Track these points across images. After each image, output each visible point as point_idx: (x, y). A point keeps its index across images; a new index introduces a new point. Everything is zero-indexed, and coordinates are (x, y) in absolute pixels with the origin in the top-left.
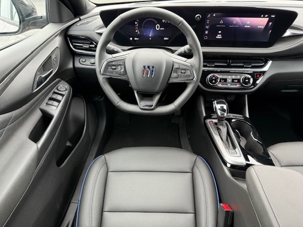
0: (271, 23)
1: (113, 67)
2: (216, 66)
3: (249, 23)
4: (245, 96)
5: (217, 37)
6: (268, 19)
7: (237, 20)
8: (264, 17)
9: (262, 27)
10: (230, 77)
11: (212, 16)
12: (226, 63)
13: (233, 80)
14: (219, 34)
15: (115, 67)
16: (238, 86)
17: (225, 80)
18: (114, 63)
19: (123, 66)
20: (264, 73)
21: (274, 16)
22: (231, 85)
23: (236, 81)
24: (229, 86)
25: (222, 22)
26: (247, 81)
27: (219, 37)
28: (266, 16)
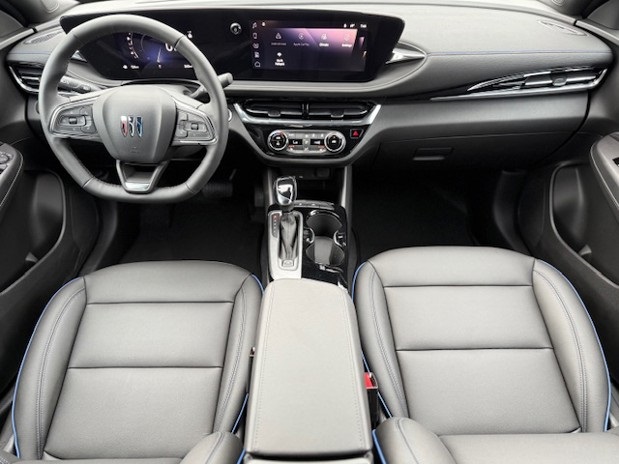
0: (362, 39)
1: (71, 120)
2: (283, 117)
3: (325, 38)
4: (343, 169)
5: (277, 64)
6: (355, 31)
7: (304, 33)
8: (348, 27)
9: (350, 46)
10: (307, 136)
11: (259, 25)
12: (300, 110)
13: (312, 141)
14: (280, 58)
15: (74, 120)
16: (322, 151)
17: (300, 142)
18: (72, 113)
19: (89, 118)
20: (366, 127)
21: (365, 26)
22: (310, 149)
23: (319, 143)
24: (306, 151)
25: (278, 36)
26: (334, 142)
27: (280, 63)
28: (352, 26)
